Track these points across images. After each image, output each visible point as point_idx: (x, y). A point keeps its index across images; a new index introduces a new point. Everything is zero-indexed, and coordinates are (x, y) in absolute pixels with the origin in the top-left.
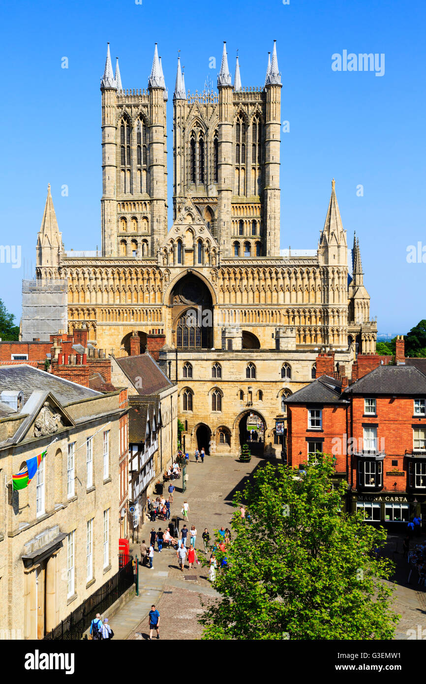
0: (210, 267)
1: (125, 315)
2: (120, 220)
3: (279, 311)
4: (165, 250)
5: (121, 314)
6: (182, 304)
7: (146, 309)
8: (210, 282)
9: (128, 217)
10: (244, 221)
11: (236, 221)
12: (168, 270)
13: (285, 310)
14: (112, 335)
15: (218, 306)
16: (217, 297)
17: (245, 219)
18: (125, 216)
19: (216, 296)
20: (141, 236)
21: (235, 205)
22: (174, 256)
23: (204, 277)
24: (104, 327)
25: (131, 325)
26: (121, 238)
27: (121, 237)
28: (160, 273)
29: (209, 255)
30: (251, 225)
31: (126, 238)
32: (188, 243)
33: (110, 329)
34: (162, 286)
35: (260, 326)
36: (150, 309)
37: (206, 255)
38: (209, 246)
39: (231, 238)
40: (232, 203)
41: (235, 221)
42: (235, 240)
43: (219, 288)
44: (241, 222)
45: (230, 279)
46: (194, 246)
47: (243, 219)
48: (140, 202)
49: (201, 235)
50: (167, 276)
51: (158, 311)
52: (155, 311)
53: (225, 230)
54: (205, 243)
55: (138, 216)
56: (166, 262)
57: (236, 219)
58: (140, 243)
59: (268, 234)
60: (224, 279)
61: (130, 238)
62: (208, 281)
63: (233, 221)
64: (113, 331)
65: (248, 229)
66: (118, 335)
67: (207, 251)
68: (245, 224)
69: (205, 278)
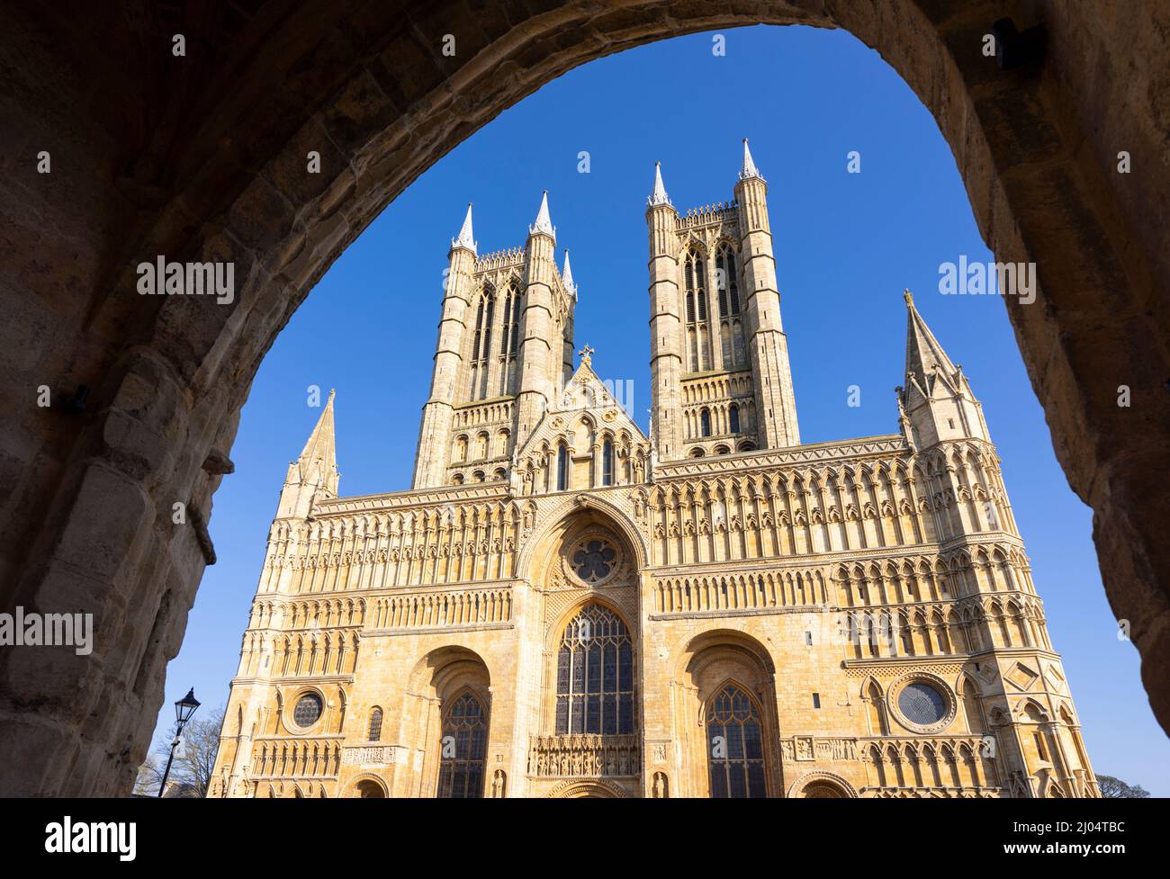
0: (630, 487)
1: (428, 609)
2: (456, 441)
3: (818, 572)
4: (530, 465)
5: (420, 608)
6: (571, 588)
7: (475, 592)
8: (631, 519)
9: (472, 433)
10: (711, 408)
11: (694, 411)
12: (533, 505)
13: (837, 567)
14: (391, 658)
15: (650, 573)
16: (648, 551)
17: (713, 405)
18: (466, 432)
19: (644, 549)
20: (492, 462)
21: (688, 384)
22: (547, 474)
23: (616, 508)
24: (377, 641)
25: (438, 632)
26: (452, 473)
27: (454, 470)
28: (515, 511)
29: (628, 463)
30: (727, 414)
31: (463, 470)
32: (580, 446)
33: (390, 642)
34: (516, 540)
35: (769, 613)
36: (486, 591)
37: (619, 463)
38: (628, 445)
39: (684, 443)
40: (681, 381)
41: (690, 411)
42: (694, 445)
43: (651, 529)
44: (706, 413)
45: (678, 507)
46: (592, 450)
47: (709, 405)
48: (497, 405)
49: (609, 426)
50: (529, 516)
51: (504, 597)
52: (496, 595)
53: (667, 426)
54: (618, 438)
55: (490, 429)
56: (528, 489)
57: (692, 408)
58: (489, 476)
59: (767, 414)
60: (663, 510)
61: (471, 469)
62: (626, 518)
63: (686, 412)
64: (395, 648)
65: (721, 422)
66: (405, 659)
67: (624, 455)
68: (713, 415)
69: (618, 511)
